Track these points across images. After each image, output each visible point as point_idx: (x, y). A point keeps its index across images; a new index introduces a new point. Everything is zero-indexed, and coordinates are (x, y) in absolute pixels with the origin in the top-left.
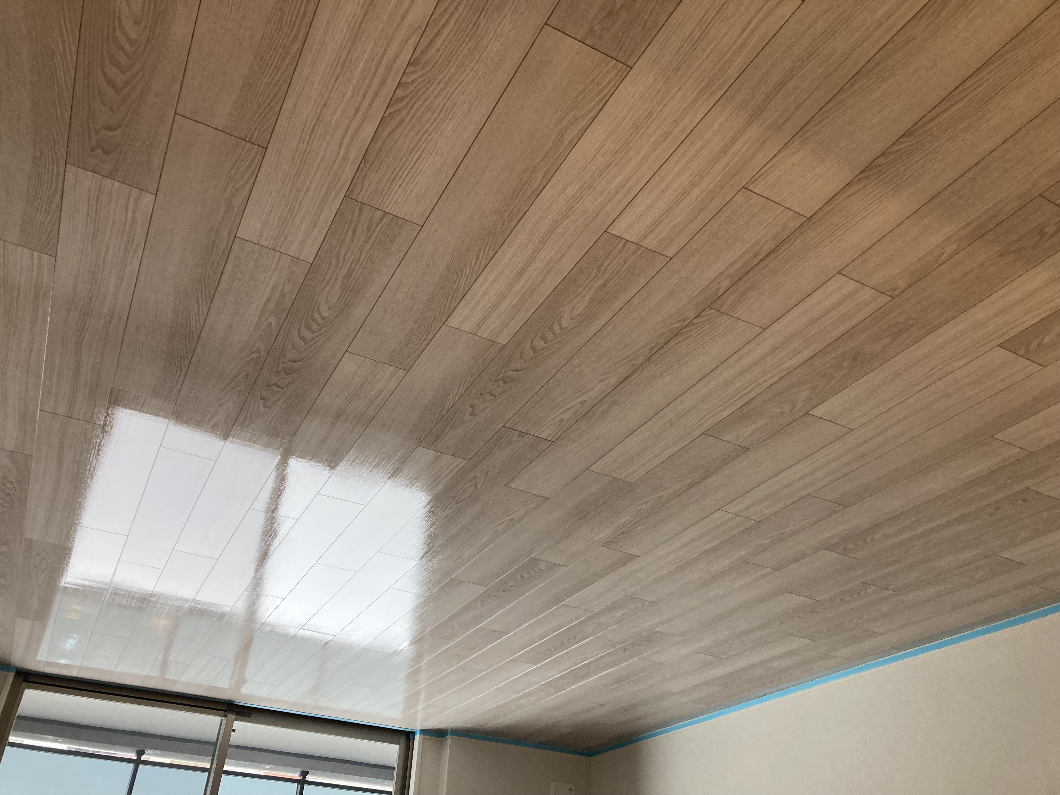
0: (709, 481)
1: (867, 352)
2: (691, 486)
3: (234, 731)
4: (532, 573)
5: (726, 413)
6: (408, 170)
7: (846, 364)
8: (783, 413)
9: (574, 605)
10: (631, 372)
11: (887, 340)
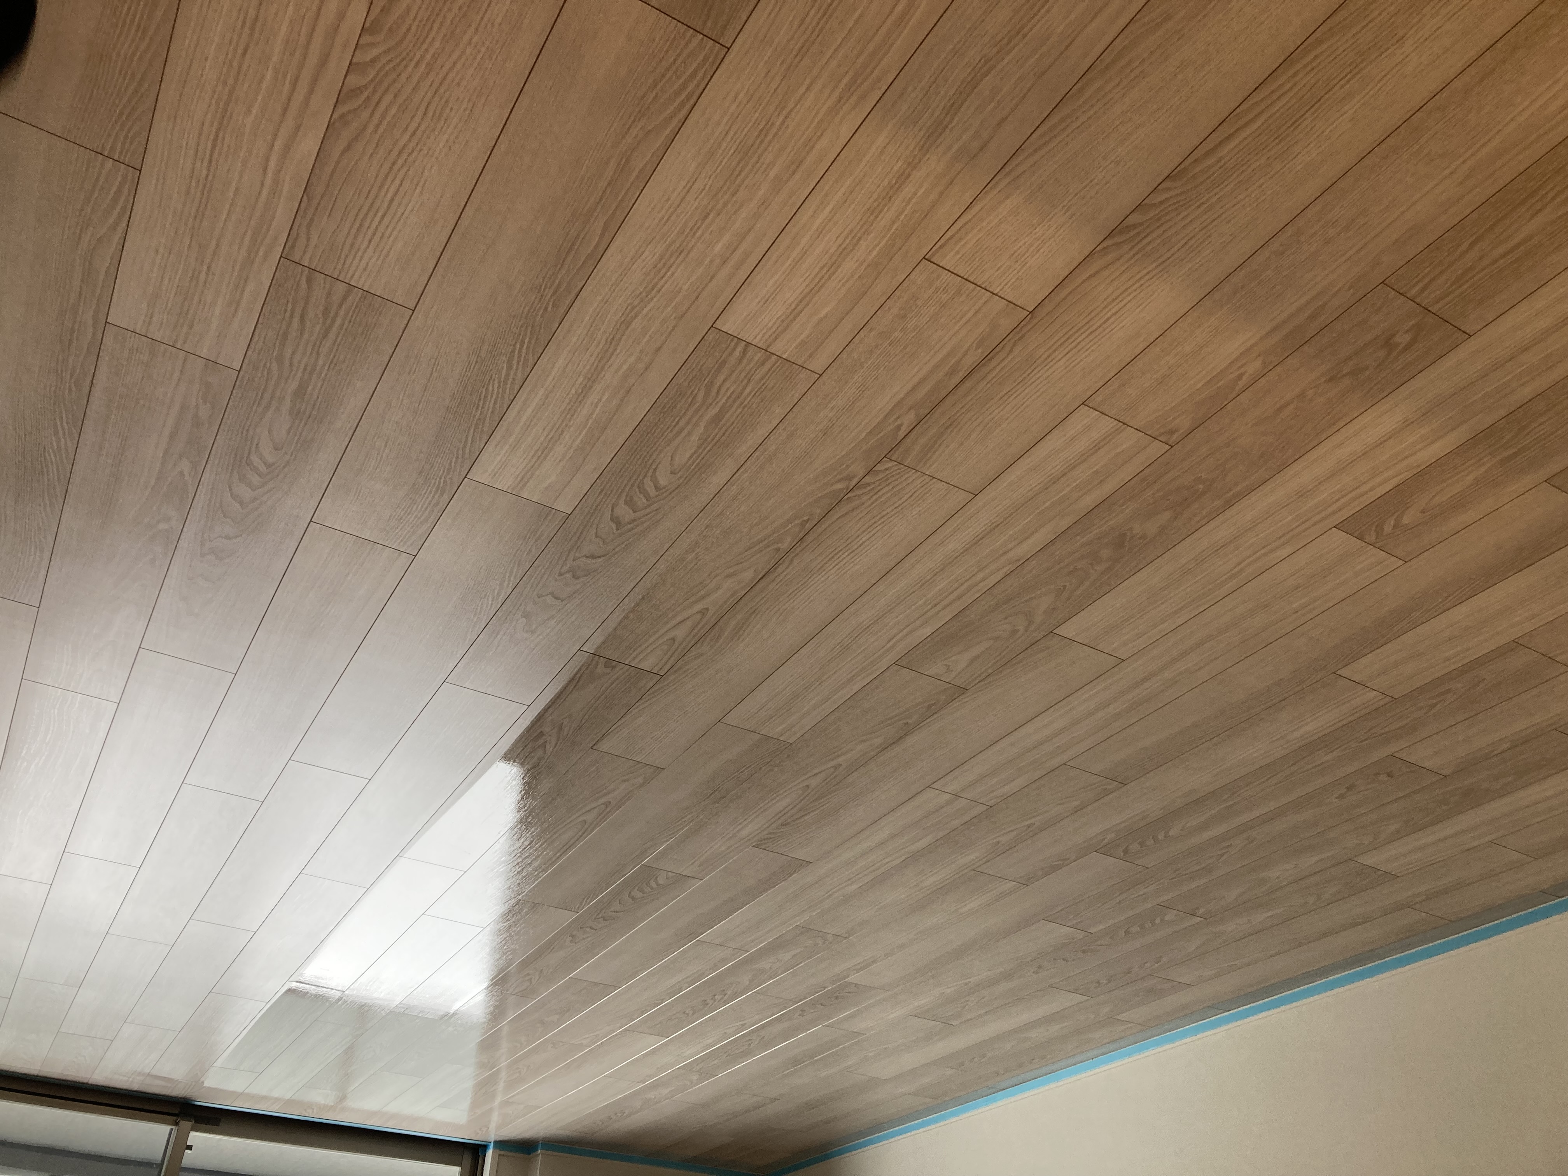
0: (910, 741)
1: (1137, 534)
2: (884, 748)
3: (190, 1148)
4: (648, 890)
5: (928, 630)
6: (380, 215)
7: (1105, 553)
8: (1014, 632)
9: (717, 941)
10: (773, 562)
11: (1167, 515)
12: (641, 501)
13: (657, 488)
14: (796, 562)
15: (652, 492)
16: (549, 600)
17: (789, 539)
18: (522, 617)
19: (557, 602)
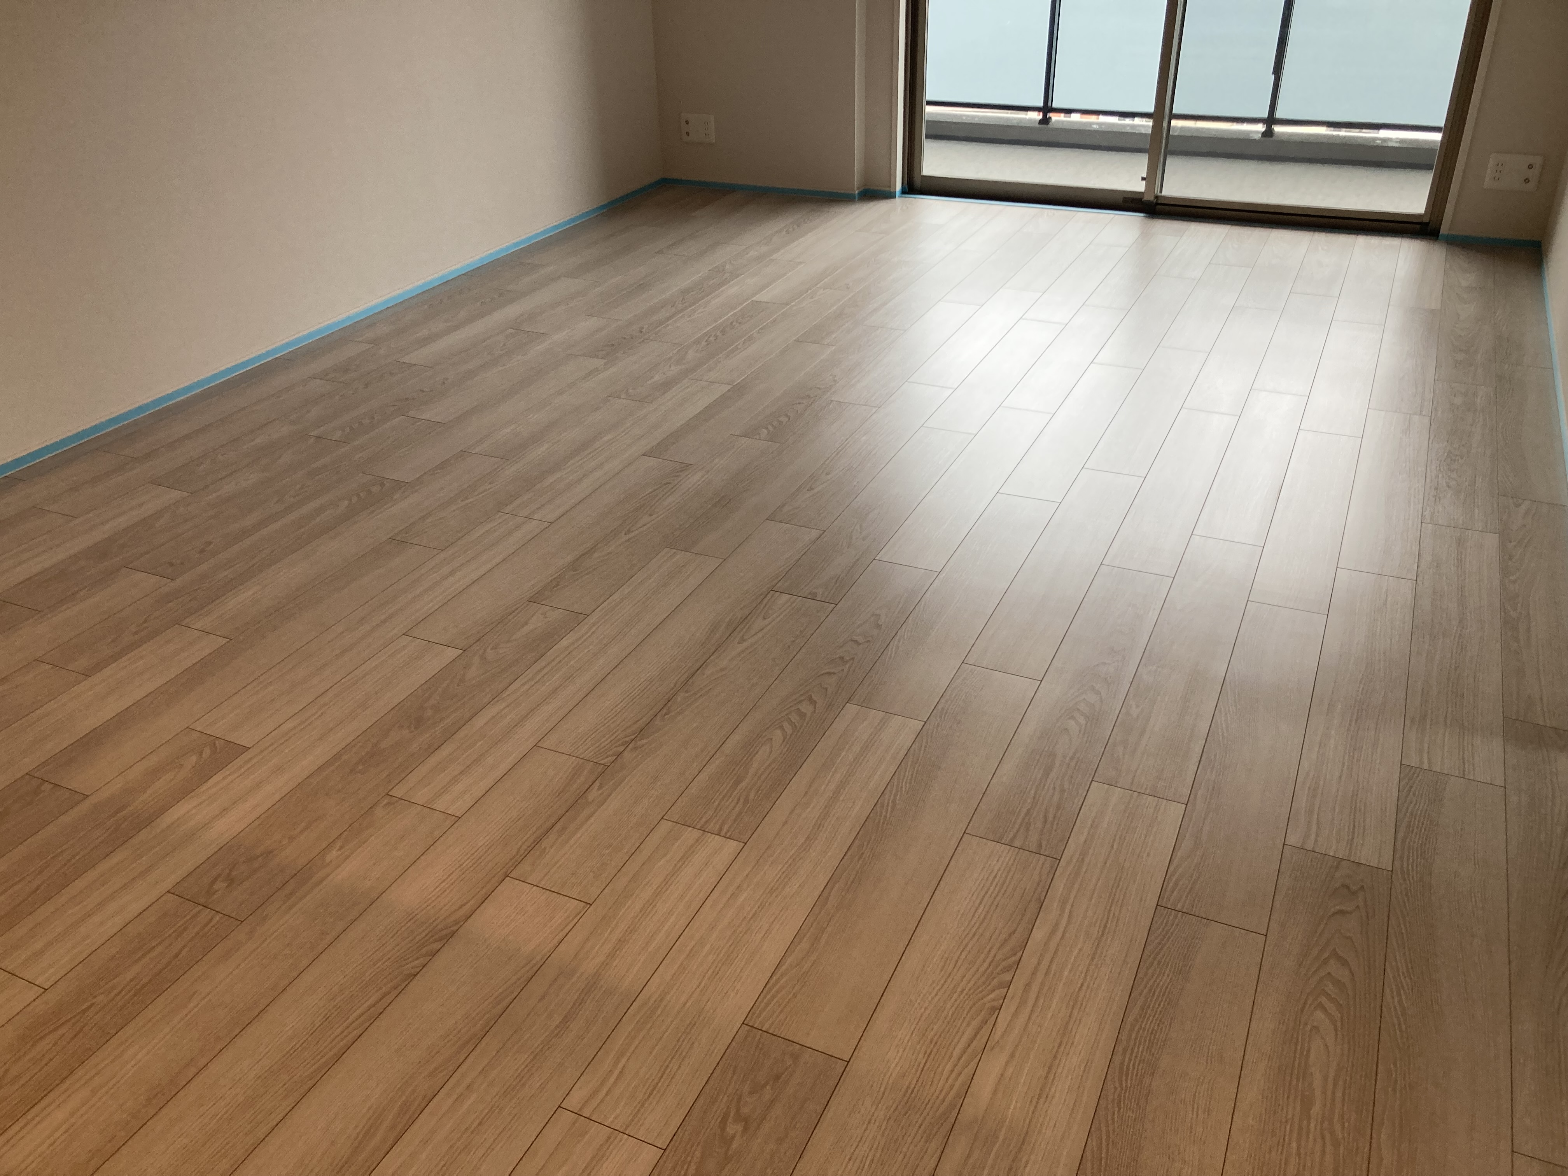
3: (1143, 179)
12: (795, 717)
13: (782, 728)
14: (672, 685)
15: (786, 725)
16: (860, 639)
17: (679, 700)
18: (881, 625)
19: (855, 638)
